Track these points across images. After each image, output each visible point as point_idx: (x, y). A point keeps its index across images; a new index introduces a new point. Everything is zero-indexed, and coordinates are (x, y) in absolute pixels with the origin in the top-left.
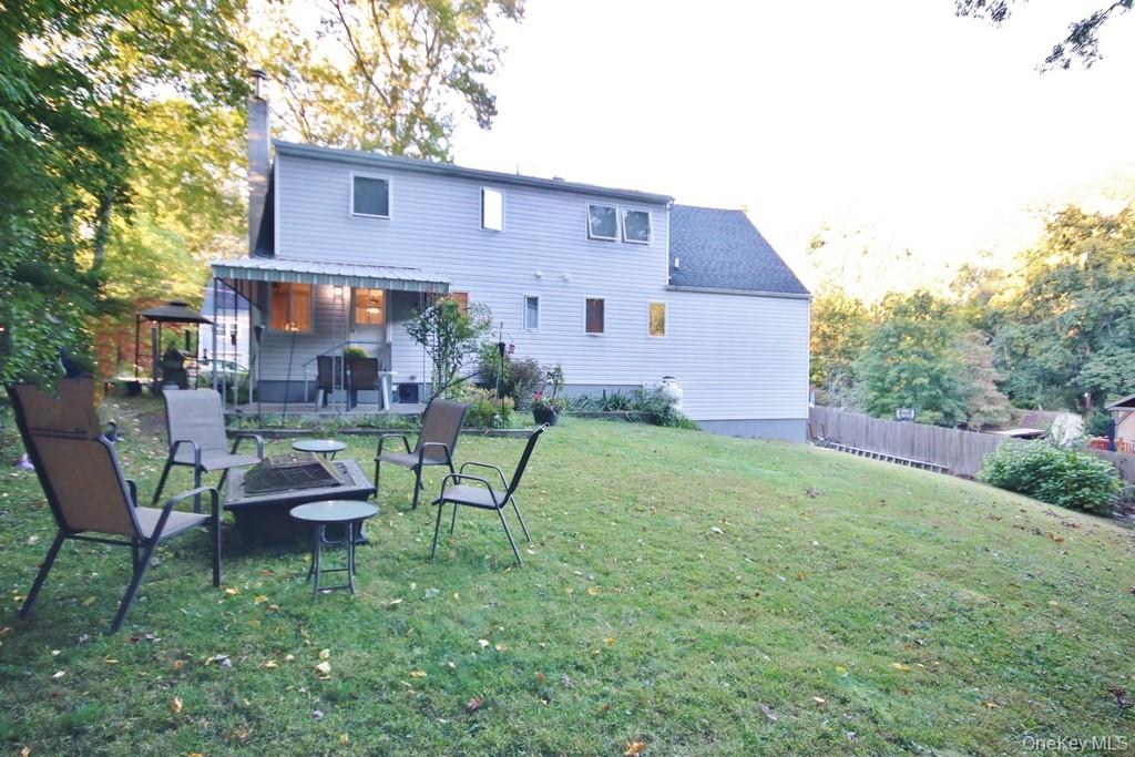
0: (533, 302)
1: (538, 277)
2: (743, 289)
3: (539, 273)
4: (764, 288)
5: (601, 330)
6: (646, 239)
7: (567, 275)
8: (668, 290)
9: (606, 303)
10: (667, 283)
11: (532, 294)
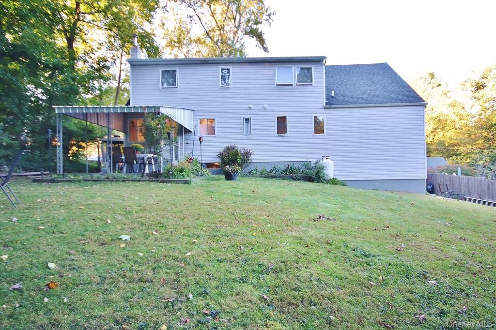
0: (247, 120)
1: (250, 108)
2: (375, 103)
3: (250, 106)
4: (391, 102)
5: (285, 132)
6: (311, 82)
7: (266, 106)
8: (325, 108)
9: (287, 118)
10: (325, 104)
11: (247, 117)
